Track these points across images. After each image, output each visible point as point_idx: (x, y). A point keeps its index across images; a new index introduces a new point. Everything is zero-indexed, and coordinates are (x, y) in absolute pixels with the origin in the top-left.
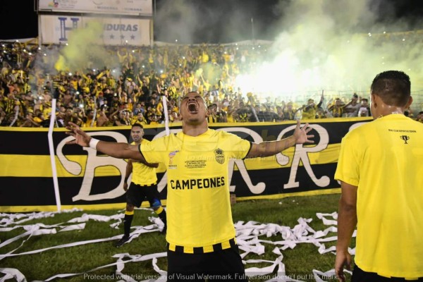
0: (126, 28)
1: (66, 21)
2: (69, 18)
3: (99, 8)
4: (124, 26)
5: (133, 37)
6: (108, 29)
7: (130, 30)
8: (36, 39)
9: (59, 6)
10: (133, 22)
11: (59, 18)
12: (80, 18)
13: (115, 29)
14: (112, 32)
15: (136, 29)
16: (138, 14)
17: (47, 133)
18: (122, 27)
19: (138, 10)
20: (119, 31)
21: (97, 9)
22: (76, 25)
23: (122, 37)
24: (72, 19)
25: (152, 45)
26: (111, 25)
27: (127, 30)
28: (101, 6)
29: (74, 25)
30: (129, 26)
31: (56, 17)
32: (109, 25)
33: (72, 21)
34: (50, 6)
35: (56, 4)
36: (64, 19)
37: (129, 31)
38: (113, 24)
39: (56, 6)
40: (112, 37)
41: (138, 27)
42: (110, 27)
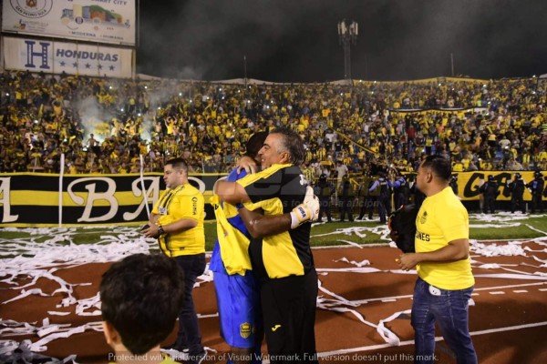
0: (103, 58)
1: (34, 45)
2: (37, 42)
3: (73, 33)
4: (103, 55)
5: (112, 68)
6: (83, 57)
7: (110, 60)
9: (26, 28)
10: (112, 51)
11: (26, 42)
12: (51, 43)
13: (91, 58)
14: (89, 61)
15: (116, 59)
16: (119, 44)
17: (58, 178)
18: (99, 56)
19: (118, 38)
20: (96, 60)
21: (71, 34)
22: (46, 50)
23: (100, 67)
24: (41, 44)
25: (134, 78)
26: (87, 53)
27: (106, 59)
28: (76, 31)
29: (43, 50)
30: (108, 55)
31: (23, 41)
32: (84, 53)
33: (41, 46)
34: (15, 27)
35: (23, 26)
36: (32, 43)
37: (107, 61)
38: (89, 52)
39: (23, 28)
40: (88, 66)
41: (119, 57)
42: (85, 55)
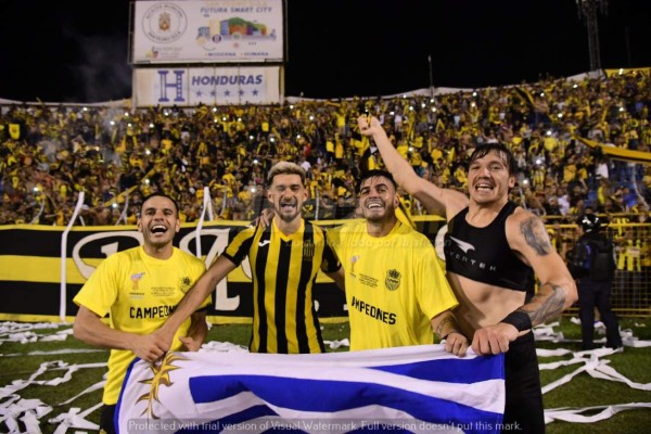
0: (246, 81)
1: (168, 75)
2: (171, 71)
3: (210, 55)
4: (244, 78)
5: (255, 93)
6: (222, 83)
7: (252, 82)
8: (128, 100)
9: (159, 56)
10: (255, 71)
11: (160, 72)
12: (185, 70)
13: (231, 83)
14: (228, 86)
15: (260, 81)
16: (263, 61)
17: (62, 233)
18: (240, 80)
19: (263, 54)
20: (237, 85)
21: (207, 57)
22: (181, 79)
23: (241, 93)
24: (175, 72)
25: (282, 102)
26: (226, 77)
27: (248, 82)
28: (213, 52)
29: (177, 79)
30: (251, 77)
31: (154, 71)
32: (223, 77)
33: (175, 75)
34: (147, 56)
35: (156, 53)
36: (165, 73)
37: (250, 84)
38: (229, 76)
39: (156, 56)
40: (227, 93)
41: (262, 78)
42: (224, 80)
